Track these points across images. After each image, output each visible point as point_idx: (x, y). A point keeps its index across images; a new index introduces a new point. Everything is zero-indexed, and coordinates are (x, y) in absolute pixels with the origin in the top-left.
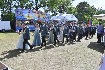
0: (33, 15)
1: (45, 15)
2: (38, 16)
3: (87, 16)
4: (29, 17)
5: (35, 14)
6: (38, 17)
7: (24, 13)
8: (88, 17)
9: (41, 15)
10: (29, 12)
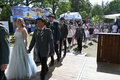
0: (32, 13)
1: (43, 13)
2: (36, 14)
3: (82, 12)
4: (28, 15)
5: (34, 11)
6: (37, 16)
7: (24, 11)
8: (84, 13)
9: (39, 12)
10: (28, 10)
